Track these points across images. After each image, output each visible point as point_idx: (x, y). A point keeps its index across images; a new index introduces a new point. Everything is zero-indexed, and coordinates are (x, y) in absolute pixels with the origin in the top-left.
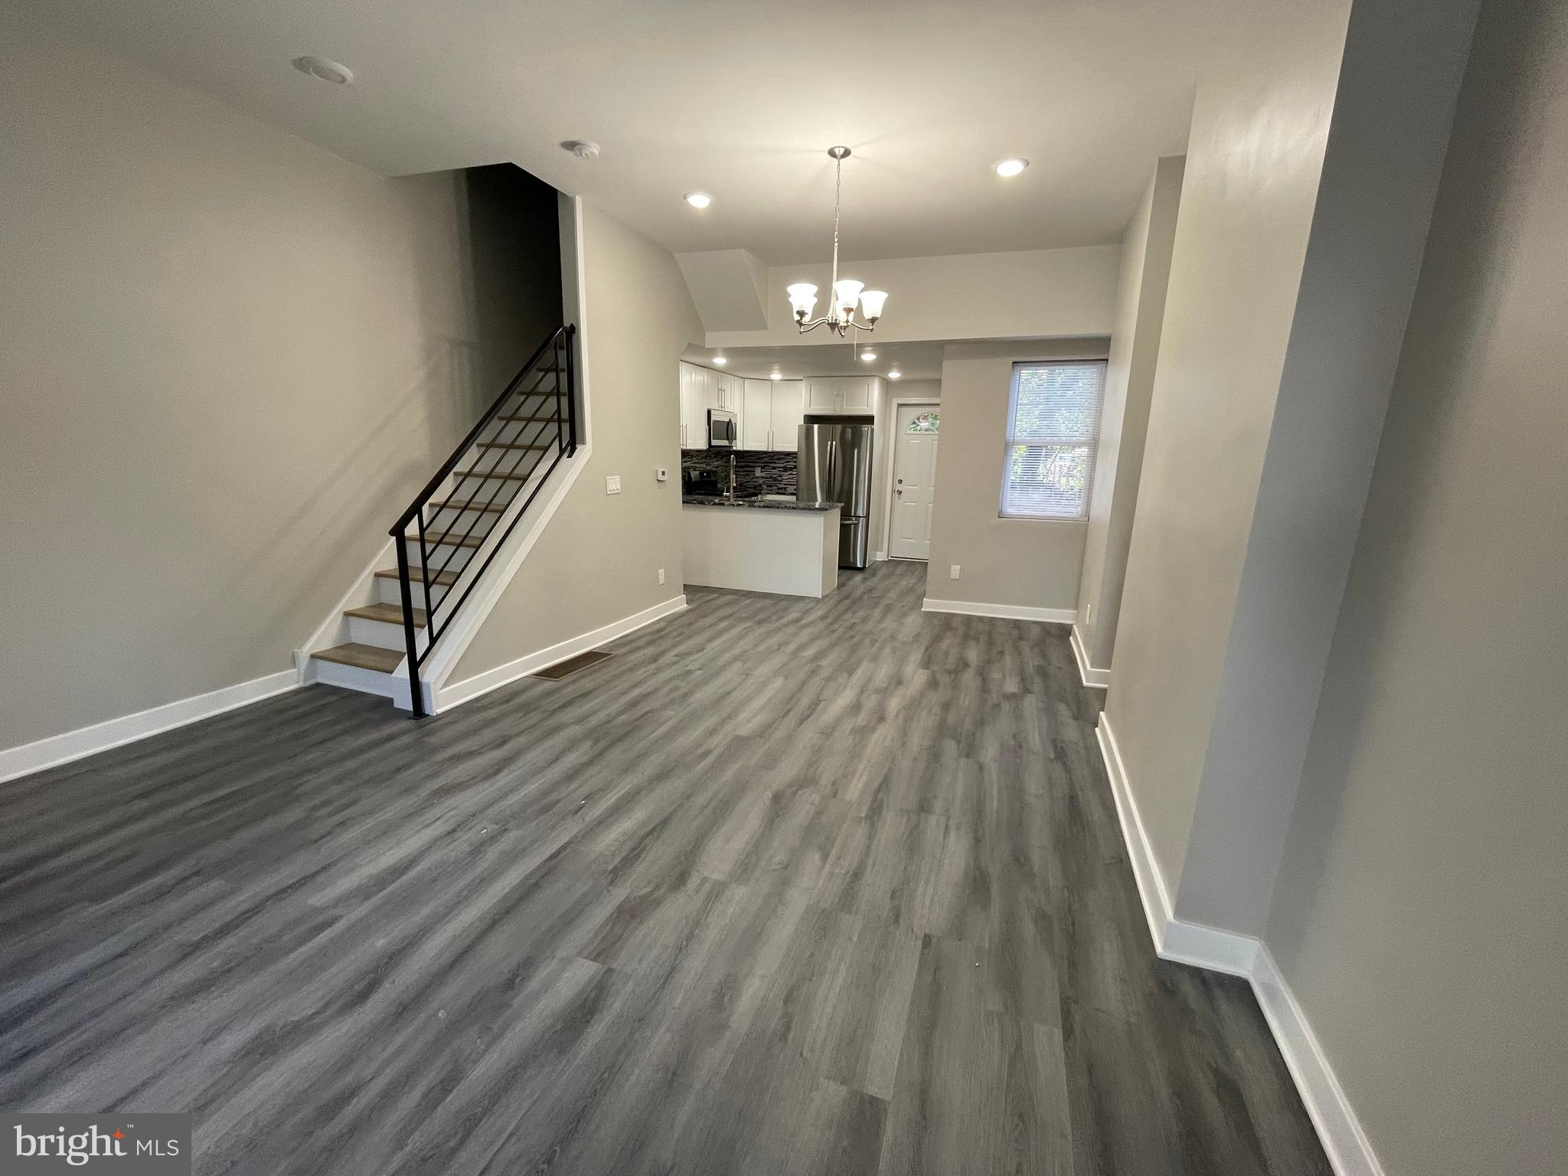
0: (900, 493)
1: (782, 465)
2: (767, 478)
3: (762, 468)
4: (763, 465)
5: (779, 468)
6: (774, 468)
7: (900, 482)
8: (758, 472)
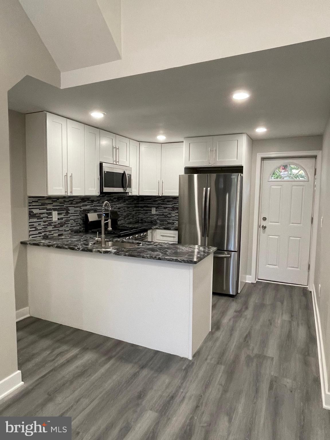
0: (264, 228)
1: (170, 206)
2: (160, 215)
3: (157, 208)
4: (157, 206)
5: (169, 208)
6: (165, 208)
7: (264, 219)
8: (154, 211)
